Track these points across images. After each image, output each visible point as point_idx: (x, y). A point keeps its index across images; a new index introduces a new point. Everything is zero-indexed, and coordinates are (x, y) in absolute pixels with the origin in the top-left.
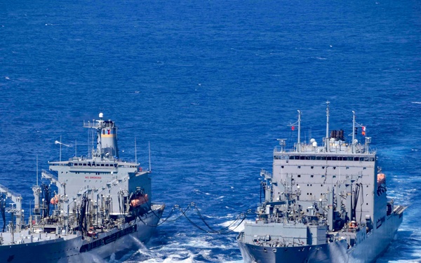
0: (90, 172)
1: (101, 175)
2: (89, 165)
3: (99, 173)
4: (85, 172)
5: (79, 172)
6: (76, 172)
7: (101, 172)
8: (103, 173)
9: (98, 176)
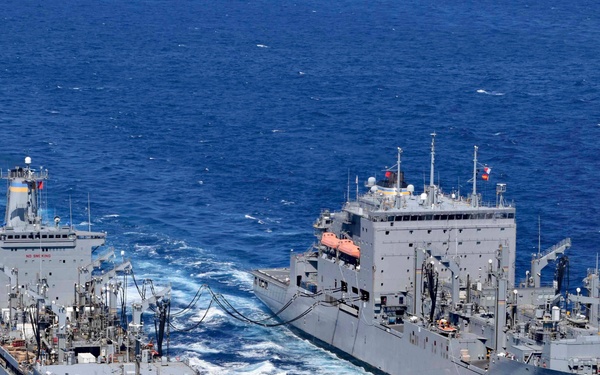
0: (33, 248)
1: (50, 252)
2: (31, 236)
3: (47, 248)
4: (26, 248)
5: (16, 249)
6: (12, 249)
7: (50, 248)
8: (54, 248)
9: (45, 253)
